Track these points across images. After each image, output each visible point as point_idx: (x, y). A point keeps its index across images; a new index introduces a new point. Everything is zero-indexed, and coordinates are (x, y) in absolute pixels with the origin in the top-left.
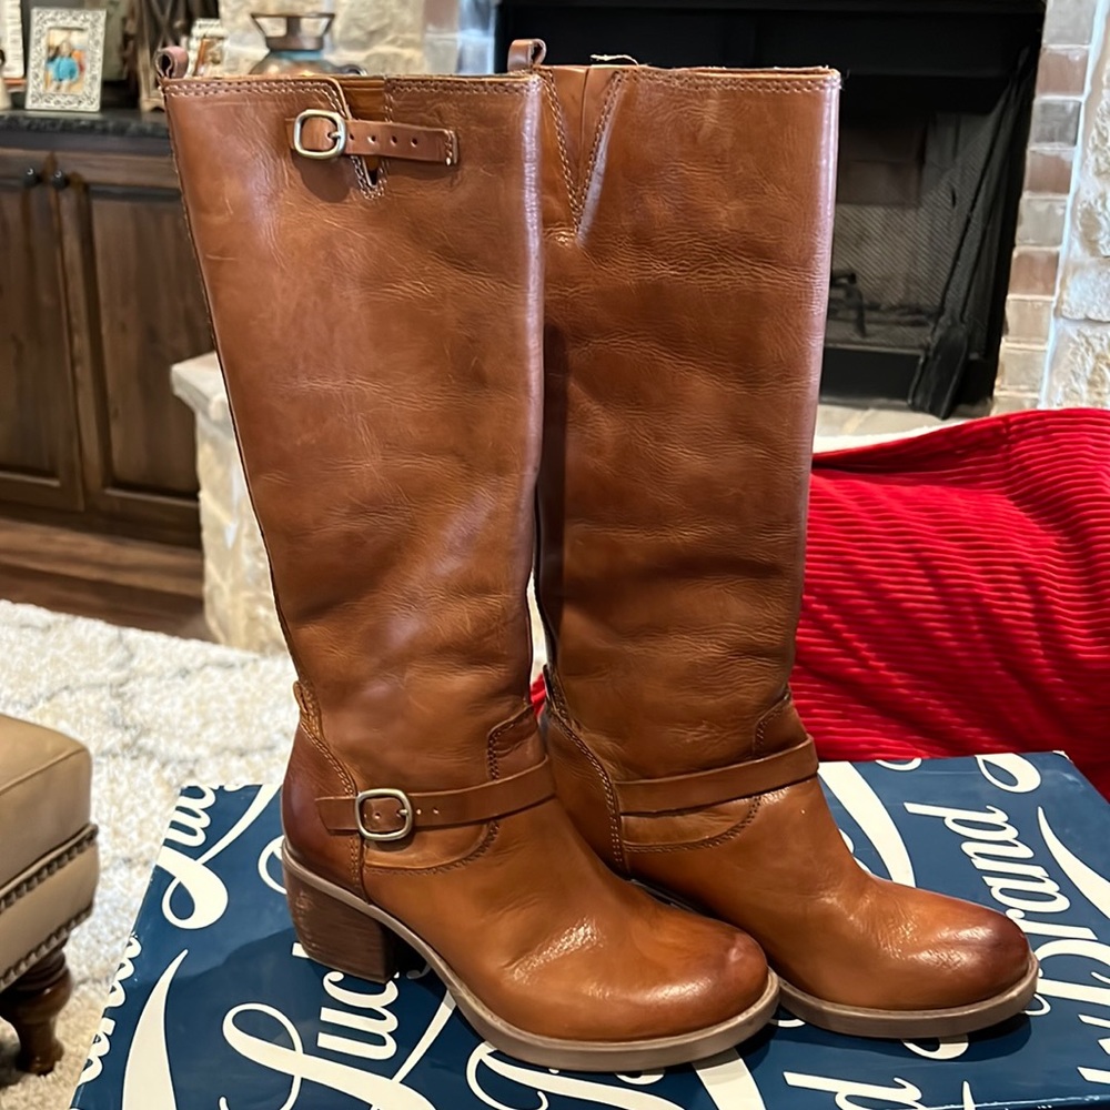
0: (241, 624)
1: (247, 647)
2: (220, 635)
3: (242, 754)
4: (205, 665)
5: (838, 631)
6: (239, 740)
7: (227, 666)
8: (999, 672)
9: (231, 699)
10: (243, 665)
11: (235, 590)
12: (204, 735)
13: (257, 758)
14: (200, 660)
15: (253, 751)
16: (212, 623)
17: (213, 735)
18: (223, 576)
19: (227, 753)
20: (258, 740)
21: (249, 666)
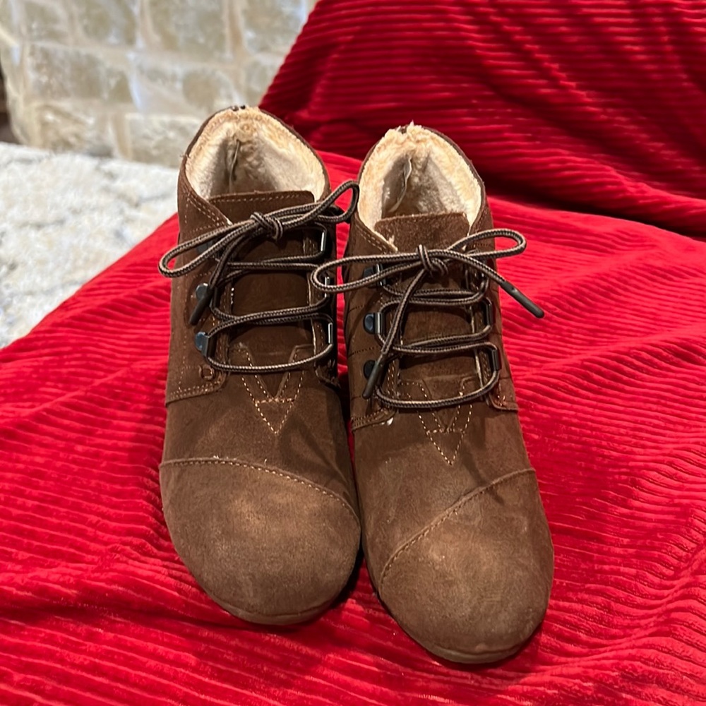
0: (35, 128)
1: (43, 146)
2: (22, 138)
3: (39, 226)
4: (10, 162)
5: (530, 52)
6: (36, 216)
7: (26, 161)
8: (686, 84)
9: (29, 185)
10: (40, 160)
11: (28, 100)
12: (9, 215)
13: (50, 230)
14: (5, 158)
15: (48, 225)
16: (17, 131)
17: (15, 213)
18: (17, 90)
19: (28, 227)
20: (52, 216)
21: (45, 161)
